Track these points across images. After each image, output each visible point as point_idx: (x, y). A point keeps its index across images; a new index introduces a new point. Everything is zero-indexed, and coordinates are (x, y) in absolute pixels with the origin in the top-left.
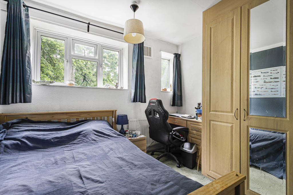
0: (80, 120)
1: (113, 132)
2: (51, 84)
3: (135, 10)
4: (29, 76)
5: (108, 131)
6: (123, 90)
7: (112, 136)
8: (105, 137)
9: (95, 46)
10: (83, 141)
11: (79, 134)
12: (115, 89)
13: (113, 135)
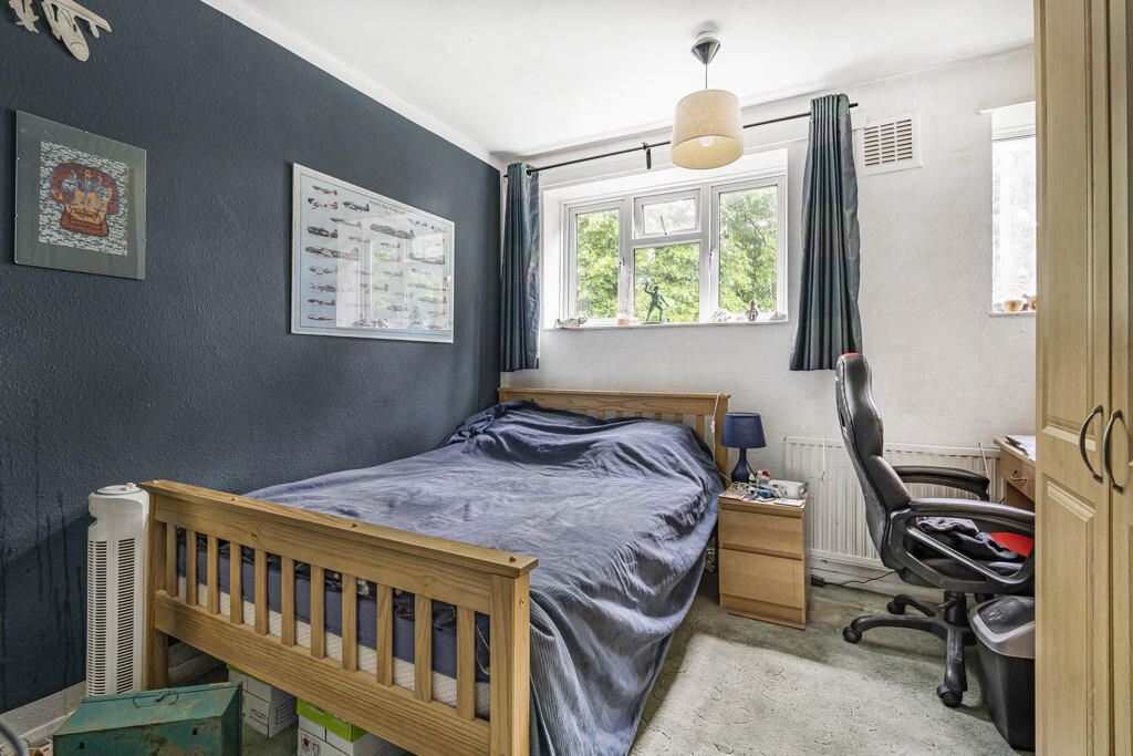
0: (625, 415)
1: (672, 460)
2: (581, 326)
3: (705, 60)
4: (533, 313)
5: (657, 455)
6: (756, 325)
7: (657, 471)
8: (637, 468)
9: (694, 194)
10: (586, 465)
11: (586, 446)
12: (747, 325)
13: (662, 468)
